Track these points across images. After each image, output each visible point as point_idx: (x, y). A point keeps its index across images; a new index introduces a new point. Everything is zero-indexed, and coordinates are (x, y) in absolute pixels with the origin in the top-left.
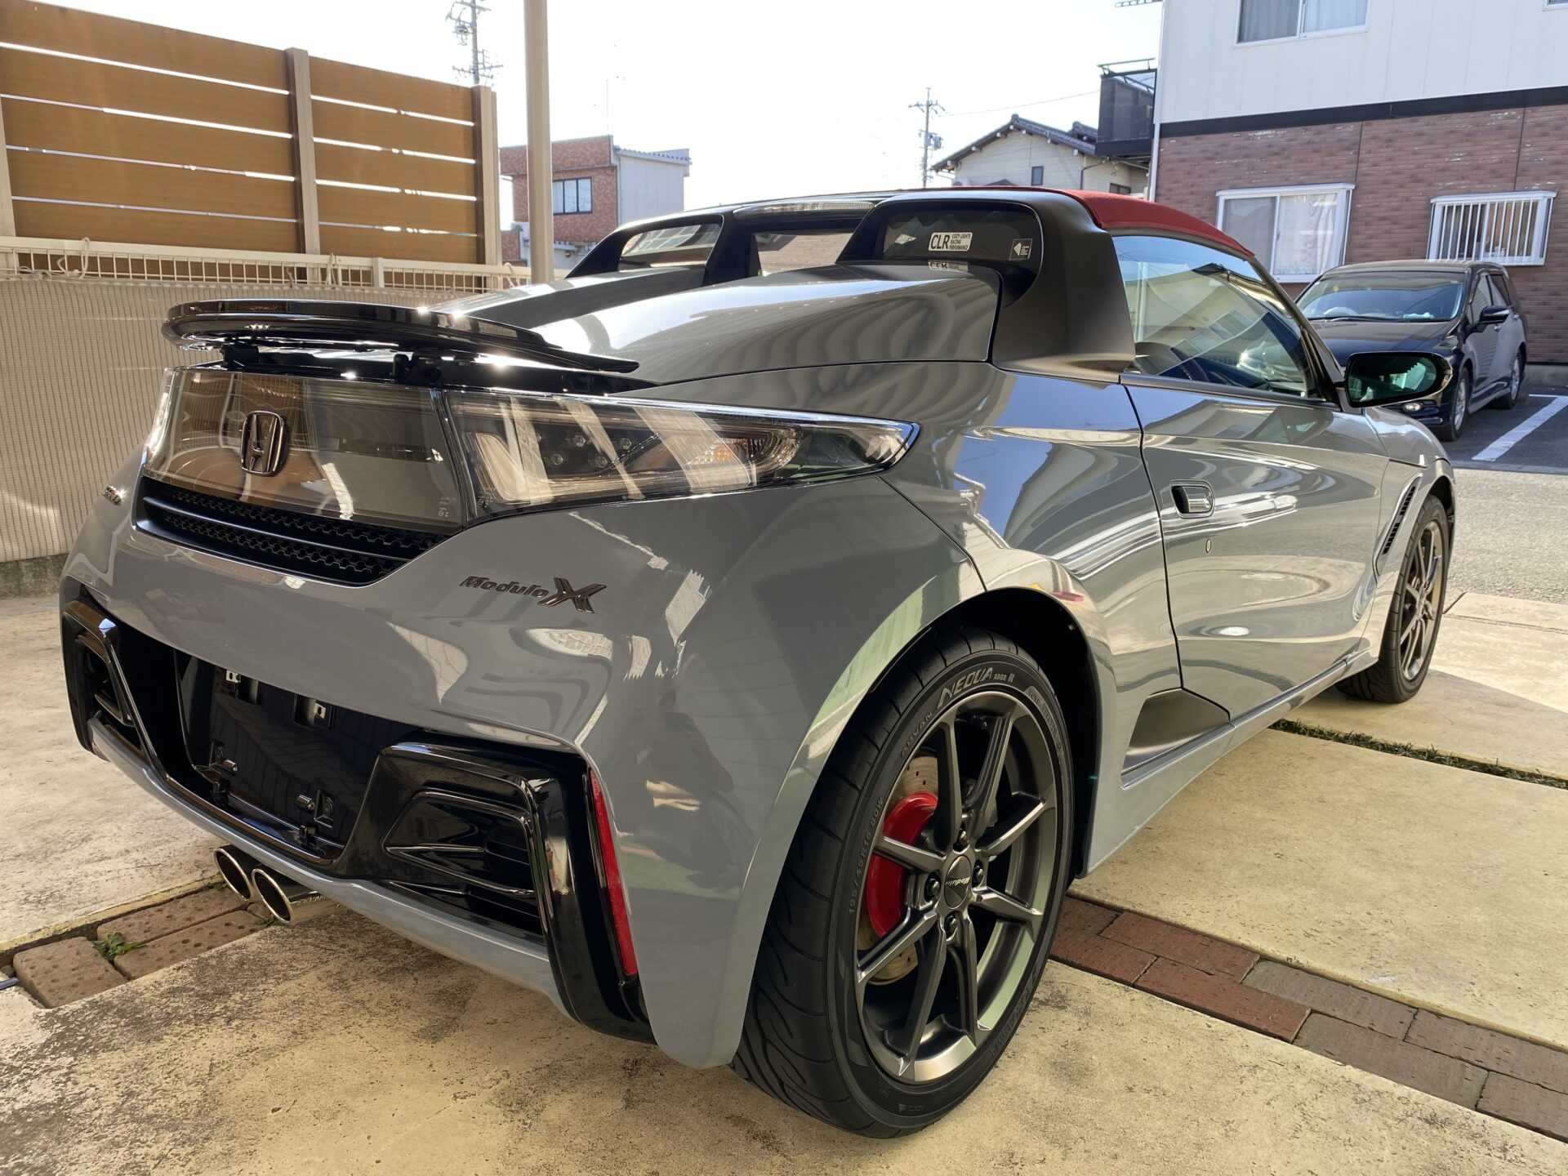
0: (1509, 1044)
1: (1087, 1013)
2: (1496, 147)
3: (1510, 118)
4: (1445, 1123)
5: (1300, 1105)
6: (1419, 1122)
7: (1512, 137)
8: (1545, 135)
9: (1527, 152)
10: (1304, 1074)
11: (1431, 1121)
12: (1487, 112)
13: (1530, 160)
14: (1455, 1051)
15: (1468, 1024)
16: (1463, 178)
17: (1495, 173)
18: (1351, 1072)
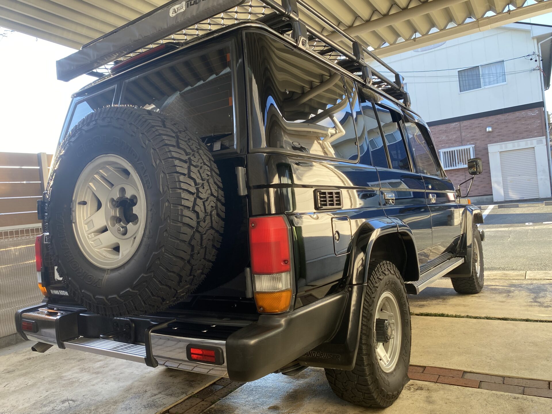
0: (527, 381)
1: (428, 390)
2: (454, 134)
3: (456, 125)
4: (518, 398)
5: (485, 400)
6: (512, 399)
7: (458, 130)
8: (467, 129)
9: (463, 134)
10: (484, 394)
11: (515, 398)
12: (449, 124)
13: (465, 136)
14: (516, 384)
15: (517, 378)
16: (447, 143)
17: (456, 141)
18: (494, 392)
